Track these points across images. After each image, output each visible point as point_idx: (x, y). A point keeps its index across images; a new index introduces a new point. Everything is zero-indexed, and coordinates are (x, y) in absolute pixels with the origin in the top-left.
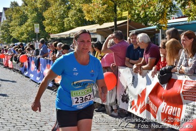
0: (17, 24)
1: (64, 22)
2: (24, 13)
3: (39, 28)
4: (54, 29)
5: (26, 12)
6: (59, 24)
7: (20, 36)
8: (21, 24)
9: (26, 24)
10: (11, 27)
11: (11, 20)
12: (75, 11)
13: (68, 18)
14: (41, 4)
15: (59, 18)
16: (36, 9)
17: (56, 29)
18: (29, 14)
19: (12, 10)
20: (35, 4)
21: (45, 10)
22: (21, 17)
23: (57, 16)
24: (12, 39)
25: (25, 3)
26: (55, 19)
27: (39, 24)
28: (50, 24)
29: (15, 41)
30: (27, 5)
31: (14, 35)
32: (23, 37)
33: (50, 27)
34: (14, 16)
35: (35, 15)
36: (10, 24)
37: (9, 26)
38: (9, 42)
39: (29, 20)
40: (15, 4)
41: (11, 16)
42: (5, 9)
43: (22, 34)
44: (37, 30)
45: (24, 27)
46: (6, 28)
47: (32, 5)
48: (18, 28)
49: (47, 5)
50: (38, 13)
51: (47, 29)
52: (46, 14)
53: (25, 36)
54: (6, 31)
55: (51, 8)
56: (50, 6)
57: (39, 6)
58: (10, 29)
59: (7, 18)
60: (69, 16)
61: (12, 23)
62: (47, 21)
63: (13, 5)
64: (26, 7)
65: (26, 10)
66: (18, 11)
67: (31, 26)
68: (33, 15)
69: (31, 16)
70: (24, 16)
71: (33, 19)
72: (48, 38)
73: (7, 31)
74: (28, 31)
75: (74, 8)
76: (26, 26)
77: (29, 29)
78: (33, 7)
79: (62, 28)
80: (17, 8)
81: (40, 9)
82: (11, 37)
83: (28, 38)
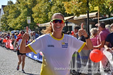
0: (13, 17)
1: (48, 15)
2: (18, 9)
3: (30, 20)
4: (40, 20)
5: (19, 8)
6: (44, 16)
7: (15, 25)
8: (16, 17)
9: (19, 17)
10: (9, 20)
11: (8, 14)
12: (56, 7)
13: (51, 12)
14: (30, 2)
15: (44, 12)
16: (26, 6)
17: (42, 20)
18: (21, 10)
19: (9, 7)
20: (26, 3)
21: (34, 6)
22: (15, 12)
23: (42, 11)
24: (9, 28)
25: (18, 1)
26: (41, 13)
27: (30, 17)
28: (37, 16)
29: (11, 29)
30: (19, 3)
31: (11, 25)
32: (17, 26)
33: (38, 19)
34: (10, 11)
35: (26, 10)
36: (8, 17)
37: (7, 19)
38: (6, 30)
39: (22, 14)
40: (11, 3)
41: (8, 12)
42: (3, 6)
43: (17, 24)
44: (29, 21)
45: (18, 19)
46: (5, 20)
47: (23, 3)
48: (13, 20)
49: (34, 3)
50: (28, 9)
51: (35, 20)
52: (34, 9)
53: (19, 26)
54: (4, 22)
55: (37, 5)
56: (37, 4)
57: (29, 4)
58: (8, 21)
59: (4, 13)
60: (52, 10)
61: (9, 16)
62: (35, 15)
63: (9, 3)
64: (19, 4)
65: (19, 6)
66: (13, 8)
67: (23, 18)
68: (25, 10)
69: (23, 11)
70: (18, 11)
71: (24, 13)
72: (36, 27)
73: (6, 22)
74: (21, 22)
75: (55, 4)
76: (19, 18)
77: (22, 20)
78: (25, 4)
79: (46, 19)
80: (13, 5)
81: (30, 6)
82: (9, 26)
83: (21, 27)
